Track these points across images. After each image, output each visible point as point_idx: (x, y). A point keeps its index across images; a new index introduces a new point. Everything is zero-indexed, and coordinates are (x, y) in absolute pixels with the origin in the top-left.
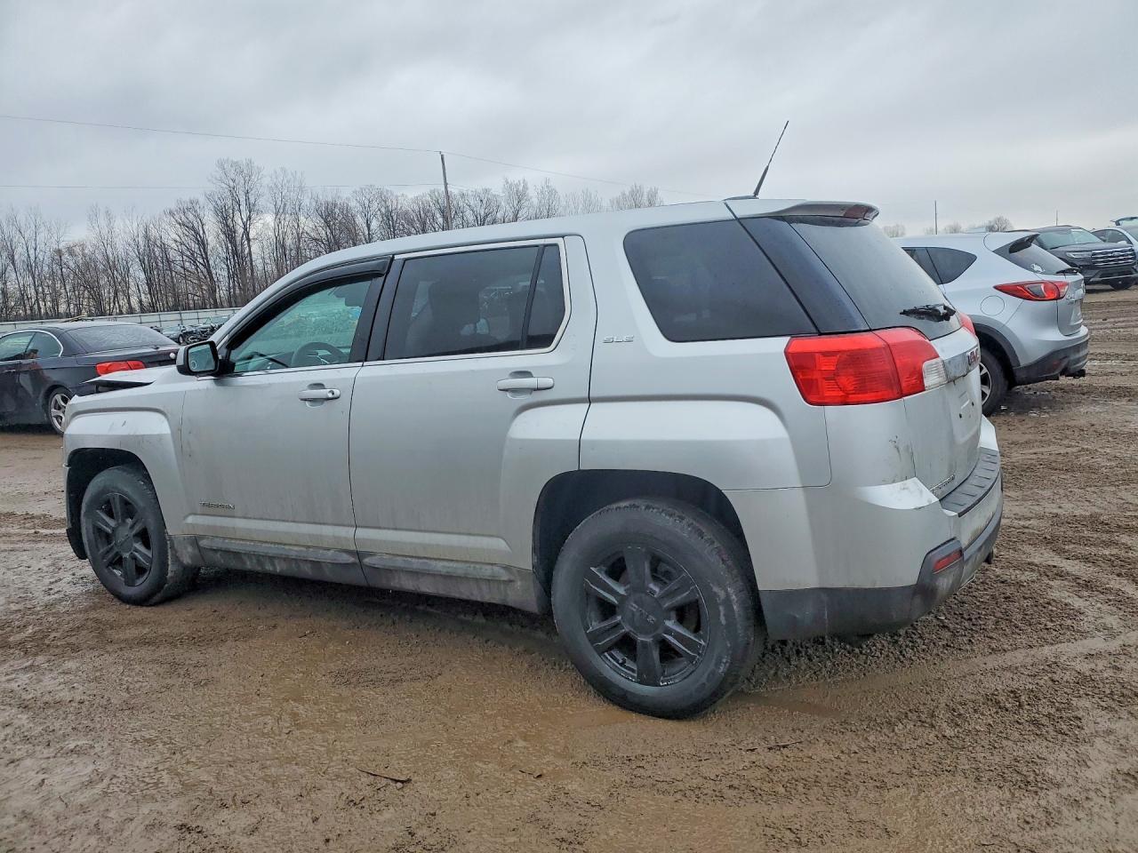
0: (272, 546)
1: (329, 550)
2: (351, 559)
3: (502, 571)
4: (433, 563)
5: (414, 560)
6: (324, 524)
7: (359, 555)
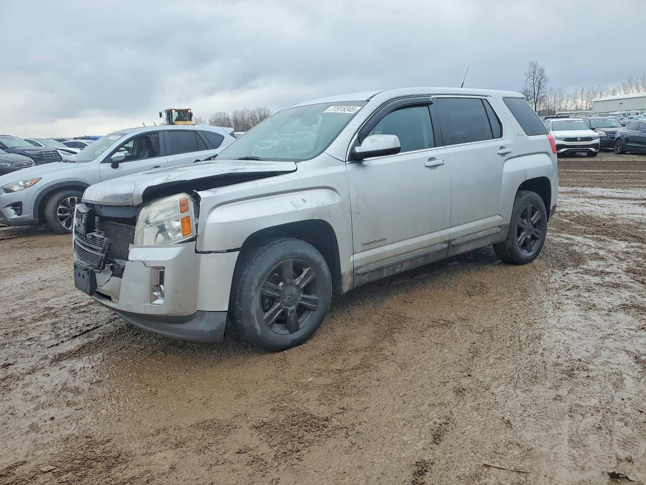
0: (407, 254)
1: (436, 244)
2: (446, 246)
3: (498, 228)
4: (478, 234)
5: (471, 236)
6: (436, 231)
7: (449, 242)
